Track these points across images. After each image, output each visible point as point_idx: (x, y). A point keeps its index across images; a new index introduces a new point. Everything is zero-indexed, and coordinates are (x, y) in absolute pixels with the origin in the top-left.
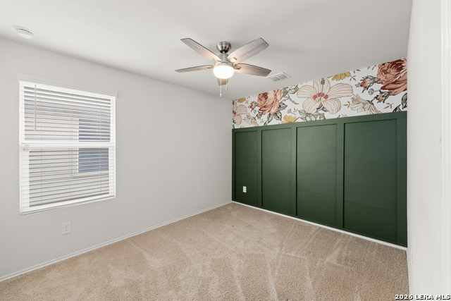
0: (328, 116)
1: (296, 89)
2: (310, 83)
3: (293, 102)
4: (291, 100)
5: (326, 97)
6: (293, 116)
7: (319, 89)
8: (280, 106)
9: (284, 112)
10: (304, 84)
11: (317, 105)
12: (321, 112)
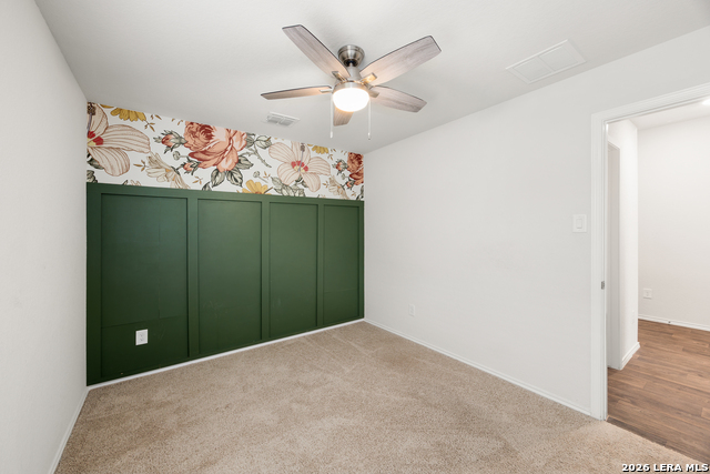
0: (309, 193)
1: (268, 144)
2: (288, 143)
3: (263, 161)
4: (259, 157)
5: (306, 169)
6: (263, 183)
7: (298, 155)
8: (239, 161)
9: (247, 174)
10: (279, 140)
11: (296, 177)
12: (301, 186)
